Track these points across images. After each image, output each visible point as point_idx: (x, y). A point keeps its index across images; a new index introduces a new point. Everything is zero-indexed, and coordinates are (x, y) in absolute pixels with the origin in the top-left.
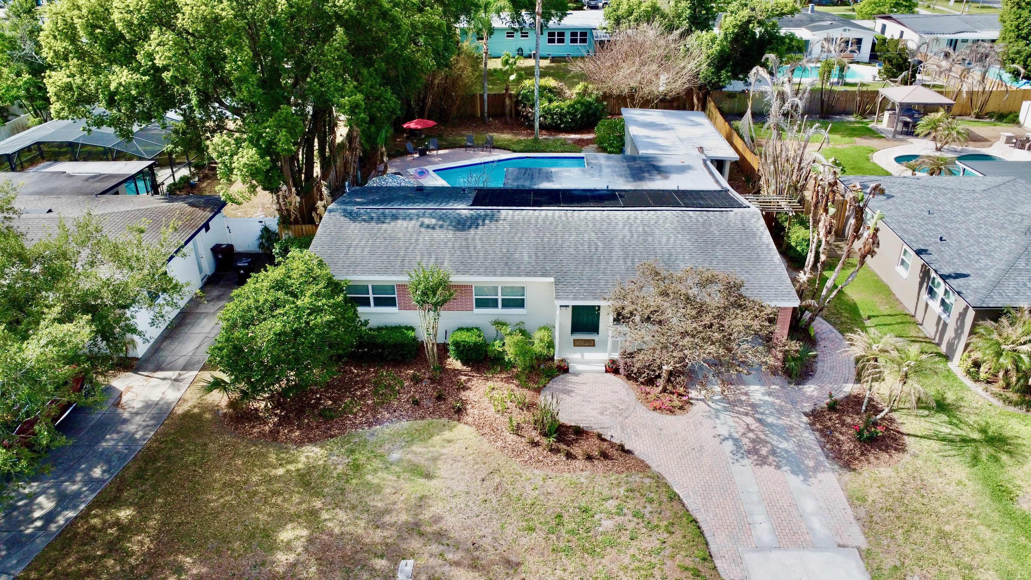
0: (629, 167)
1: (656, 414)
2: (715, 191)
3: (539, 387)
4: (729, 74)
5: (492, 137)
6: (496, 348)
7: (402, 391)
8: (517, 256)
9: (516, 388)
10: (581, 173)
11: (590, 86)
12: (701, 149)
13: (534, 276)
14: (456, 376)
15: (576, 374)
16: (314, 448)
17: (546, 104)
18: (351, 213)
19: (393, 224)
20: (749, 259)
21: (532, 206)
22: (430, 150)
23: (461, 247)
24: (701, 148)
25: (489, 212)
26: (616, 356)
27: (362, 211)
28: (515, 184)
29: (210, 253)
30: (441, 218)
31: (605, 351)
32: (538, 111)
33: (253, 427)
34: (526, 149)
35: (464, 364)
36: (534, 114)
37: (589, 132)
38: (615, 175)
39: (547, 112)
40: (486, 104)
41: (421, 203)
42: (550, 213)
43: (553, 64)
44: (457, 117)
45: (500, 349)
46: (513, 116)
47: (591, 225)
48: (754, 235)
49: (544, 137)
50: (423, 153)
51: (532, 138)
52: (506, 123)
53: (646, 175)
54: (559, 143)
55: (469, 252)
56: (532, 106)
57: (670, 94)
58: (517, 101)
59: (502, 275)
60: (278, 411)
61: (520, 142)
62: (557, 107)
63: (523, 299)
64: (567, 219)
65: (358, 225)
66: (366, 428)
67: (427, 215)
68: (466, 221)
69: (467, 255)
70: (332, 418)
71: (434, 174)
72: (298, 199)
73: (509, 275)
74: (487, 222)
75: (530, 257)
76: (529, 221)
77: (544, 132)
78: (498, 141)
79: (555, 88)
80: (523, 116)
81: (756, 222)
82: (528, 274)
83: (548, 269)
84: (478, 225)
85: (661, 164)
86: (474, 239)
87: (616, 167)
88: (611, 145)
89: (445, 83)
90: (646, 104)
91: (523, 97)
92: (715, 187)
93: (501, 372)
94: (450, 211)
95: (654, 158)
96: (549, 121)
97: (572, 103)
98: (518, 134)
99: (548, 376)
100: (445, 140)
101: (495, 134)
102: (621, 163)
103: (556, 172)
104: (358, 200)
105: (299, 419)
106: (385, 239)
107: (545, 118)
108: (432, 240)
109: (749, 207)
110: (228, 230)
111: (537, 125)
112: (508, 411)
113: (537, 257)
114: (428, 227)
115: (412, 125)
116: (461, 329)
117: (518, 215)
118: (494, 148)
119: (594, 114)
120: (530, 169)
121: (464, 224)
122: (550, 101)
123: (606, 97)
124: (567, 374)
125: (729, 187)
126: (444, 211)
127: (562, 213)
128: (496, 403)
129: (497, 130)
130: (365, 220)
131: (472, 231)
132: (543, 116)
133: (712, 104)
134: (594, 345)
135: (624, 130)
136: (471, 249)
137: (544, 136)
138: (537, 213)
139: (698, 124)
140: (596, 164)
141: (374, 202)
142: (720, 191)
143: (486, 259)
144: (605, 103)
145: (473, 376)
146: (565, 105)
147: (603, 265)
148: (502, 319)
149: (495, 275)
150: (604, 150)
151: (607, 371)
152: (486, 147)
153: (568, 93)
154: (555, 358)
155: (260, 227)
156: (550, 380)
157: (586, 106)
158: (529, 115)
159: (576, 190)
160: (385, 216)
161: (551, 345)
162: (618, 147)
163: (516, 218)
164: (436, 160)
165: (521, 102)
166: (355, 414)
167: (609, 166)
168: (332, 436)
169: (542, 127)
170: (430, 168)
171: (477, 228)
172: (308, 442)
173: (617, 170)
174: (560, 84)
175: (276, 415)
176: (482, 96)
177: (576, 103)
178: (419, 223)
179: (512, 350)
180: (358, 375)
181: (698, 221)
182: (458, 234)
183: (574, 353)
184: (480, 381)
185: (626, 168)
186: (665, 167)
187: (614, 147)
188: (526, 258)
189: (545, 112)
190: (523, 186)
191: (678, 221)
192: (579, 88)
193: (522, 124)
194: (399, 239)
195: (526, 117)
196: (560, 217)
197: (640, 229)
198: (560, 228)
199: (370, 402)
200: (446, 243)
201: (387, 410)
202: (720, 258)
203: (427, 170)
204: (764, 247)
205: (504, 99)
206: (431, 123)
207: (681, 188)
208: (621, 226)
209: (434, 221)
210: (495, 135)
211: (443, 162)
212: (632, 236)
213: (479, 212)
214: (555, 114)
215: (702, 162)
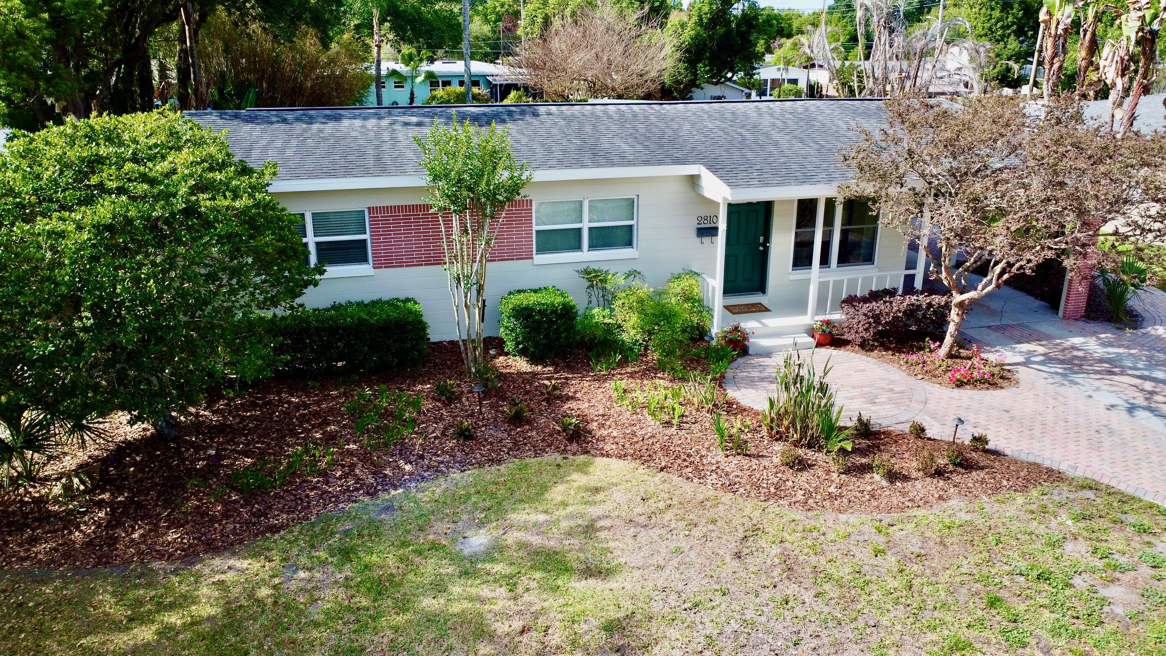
6: (600, 319)
7: (421, 419)
8: (606, 146)
13: (661, 164)
14: (529, 382)
15: (763, 354)
16: (231, 562)
18: (236, 116)
19: (332, 123)
45: (608, 322)
59: (598, 166)
63: (632, 226)
64: (658, 111)
70: (263, 490)
73: (613, 165)
74: (517, 117)
99: (721, 360)
105: (170, 503)
106: (324, 139)
114: (406, 124)
124: (749, 357)
145: (567, 379)
149: (584, 166)
154: (714, 331)
156: (728, 366)
166: (324, 474)
168: (274, 529)
172: (206, 552)
175: (101, 504)
179: (631, 322)
180: (301, 405)
184: (588, 383)
188: (626, 147)
199: (352, 447)
201: (401, 456)
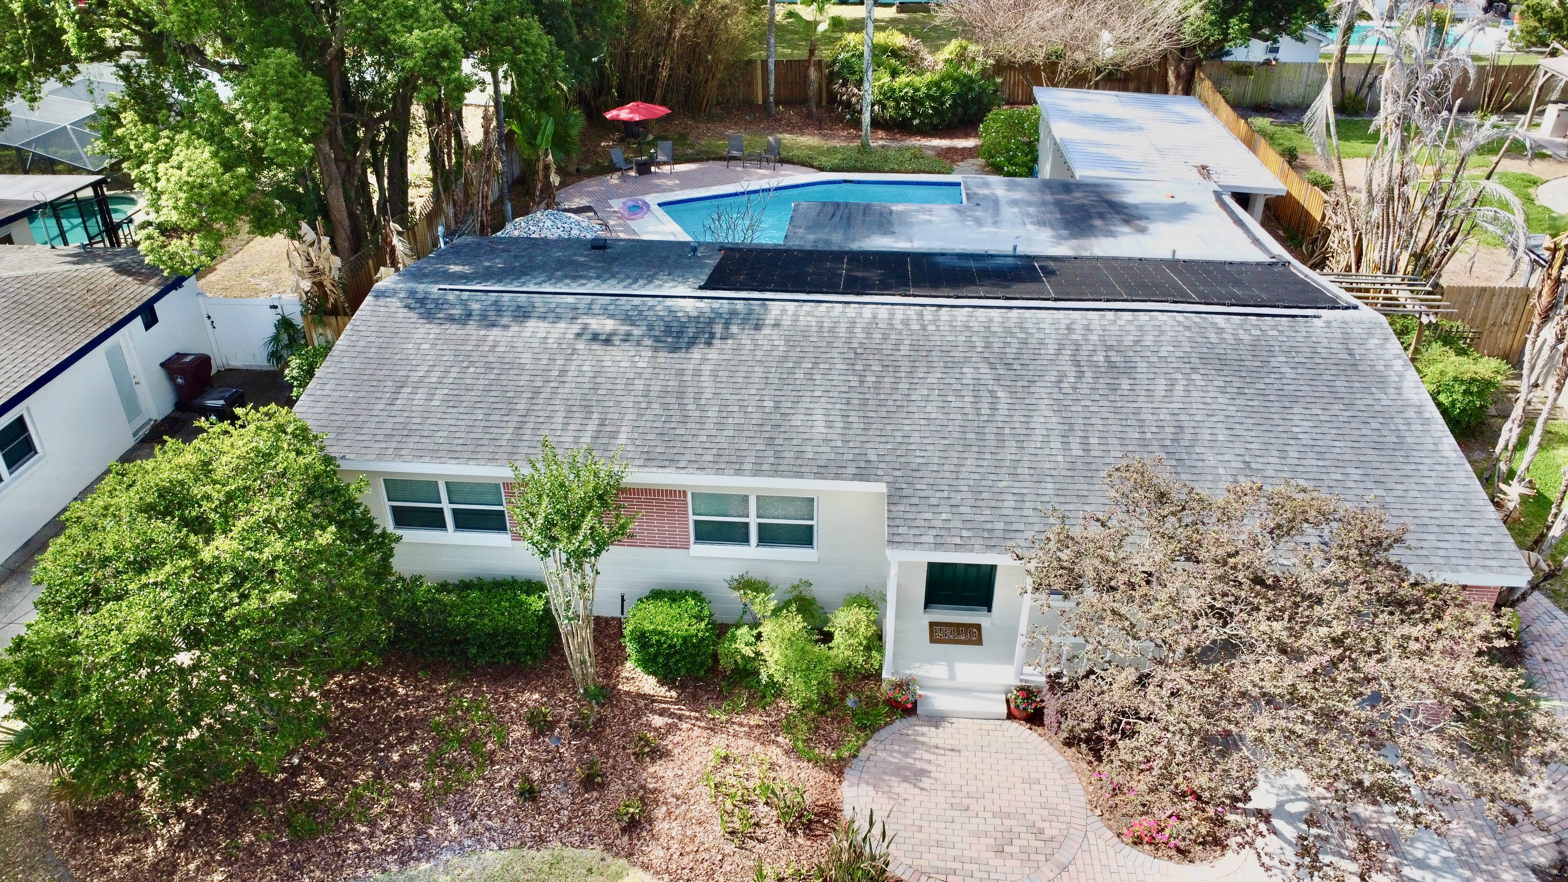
0: (1058, 203)
1: (1141, 857)
2: (1258, 264)
3: (840, 758)
4: (1246, 25)
5: (778, 141)
6: (740, 645)
7: (499, 756)
8: (796, 421)
9: (782, 760)
10: (954, 216)
11: (972, 48)
12: (1204, 170)
13: (837, 477)
14: (638, 714)
15: (937, 720)
17: (886, 79)
18: (422, 302)
19: (515, 329)
20: (1378, 447)
21: (842, 293)
22: (659, 164)
23: (664, 392)
24: (1204, 168)
25: (740, 306)
26: (1037, 678)
27: (451, 297)
28: (812, 237)
29: (160, 375)
30: (628, 319)
31: (1007, 657)
32: (869, 92)
33: (118, 849)
34: (844, 165)
35: (661, 682)
36: (861, 98)
37: (966, 136)
38: (1028, 221)
39: (889, 94)
40: (772, 77)
41: (590, 279)
42: (883, 312)
43: (903, 16)
44: (719, 104)
45: (748, 651)
46: (824, 103)
47: (979, 344)
48: (1382, 381)
49: (881, 142)
50: (644, 169)
51: (857, 143)
52: (809, 116)
53: (1098, 223)
54: (908, 155)
55: (682, 406)
56: (859, 84)
57: (1128, 63)
58: (831, 73)
59: (757, 472)
60: (189, 804)
61: (833, 151)
62: (907, 85)
63: (811, 527)
64: (924, 328)
65: (434, 329)
66: (395, 868)
67: (596, 308)
68: (683, 326)
69: (676, 416)
70: (313, 834)
71: (660, 212)
72: (336, 261)
73: (776, 472)
74: (734, 329)
75: (829, 424)
76: (832, 330)
77: (881, 134)
78: (791, 148)
79: (904, 48)
80: (841, 102)
81: (1381, 346)
82: (819, 475)
83: (873, 458)
84: (712, 336)
85: (1129, 199)
86: (697, 373)
87: (1029, 204)
88: (1011, 161)
89: (696, 36)
90: (1079, 80)
91: (843, 67)
92: (1255, 255)
93: (747, 710)
94: (651, 302)
95: (1108, 186)
96: (890, 113)
97: (936, 77)
98: (833, 137)
99: (862, 728)
100: (691, 146)
101: (788, 136)
102: (1039, 195)
103: (902, 213)
104: (454, 268)
105: (232, 832)
106: (489, 366)
107: (884, 107)
108: (597, 374)
109: (1356, 308)
110: (208, 322)
111: (866, 118)
112: (759, 832)
113: (848, 425)
114: (595, 337)
115: (624, 114)
116: (656, 595)
117: (808, 314)
118: (783, 161)
119: (978, 100)
120: (847, 204)
121: (680, 335)
122: (894, 74)
123: (1002, 66)
124: (912, 720)
125: (1287, 256)
126: (637, 301)
127: (912, 311)
128: (729, 806)
129: (792, 129)
130: (451, 319)
131: (696, 353)
132: (879, 102)
133: (1207, 84)
134: (979, 642)
135: (1037, 131)
136: (689, 400)
137: (879, 141)
138: (851, 310)
139: (1191, 121)
140: (985, 197)
141: (487, 275)
142: (1270, 264)
143: (720, 426)
144: (999, 80)
145: (680, 718)
146: (921, 81)
147: (1009, 452)
148: (755, 574)
149: (739, 472)
150: (997, 170)
151: (1010, 716)
152: (768, 161)
153: (929, 58)
154: (884, 675)
155: (273, 317)
156: (868, 738)
157: (963, 85)
158: (854, 100)
159: (943, 254)
160: (499, 310)
161: (876, 641)
162: (1025, 164)
163: (803, 322)
164: (670, 183)
165: (838, 74)
166: (373, 824)
167: (1014, 203)
169: (877, 123)
170: (653, 199)
171: (709, 344)
173: (1032, 210)
174: (914, 42)
175: (180, 814)
176: (765, 63)
177: (943, 79)
178: (576, 328)
179: (777, 656)
180: (405, 703)
181: (1239, 341)
182: (663, 357)
183: (930, 661)
184: (697, 732)
185: (1052, 208)
186: (1136, 207)
187: (1016, 165)
188: (820, 428)
189: (885, 94)
190: (828, 242)
191: (1191, 340)
192: (951, 49)
193: (840, 119)
194: (522, 368)
195: (848, 105)
196: (906, 322)
197: (1100, 358)
198: (905, 349)
199: (416, 786)
200: (629, 382)
201: (455, 810)
202: (1306, 439)
203: (645, 203)
204: (1410, 413)
205: (807, 68)
206: (662, 111)
207: (1181, 255)
208: (1052, 348)
209: (609, 325)
210: (787, 138)
211: (682, 187)
212: (1080, 375)
213: (716, 304)
214: (903, 98)
215: (1213, 198)
